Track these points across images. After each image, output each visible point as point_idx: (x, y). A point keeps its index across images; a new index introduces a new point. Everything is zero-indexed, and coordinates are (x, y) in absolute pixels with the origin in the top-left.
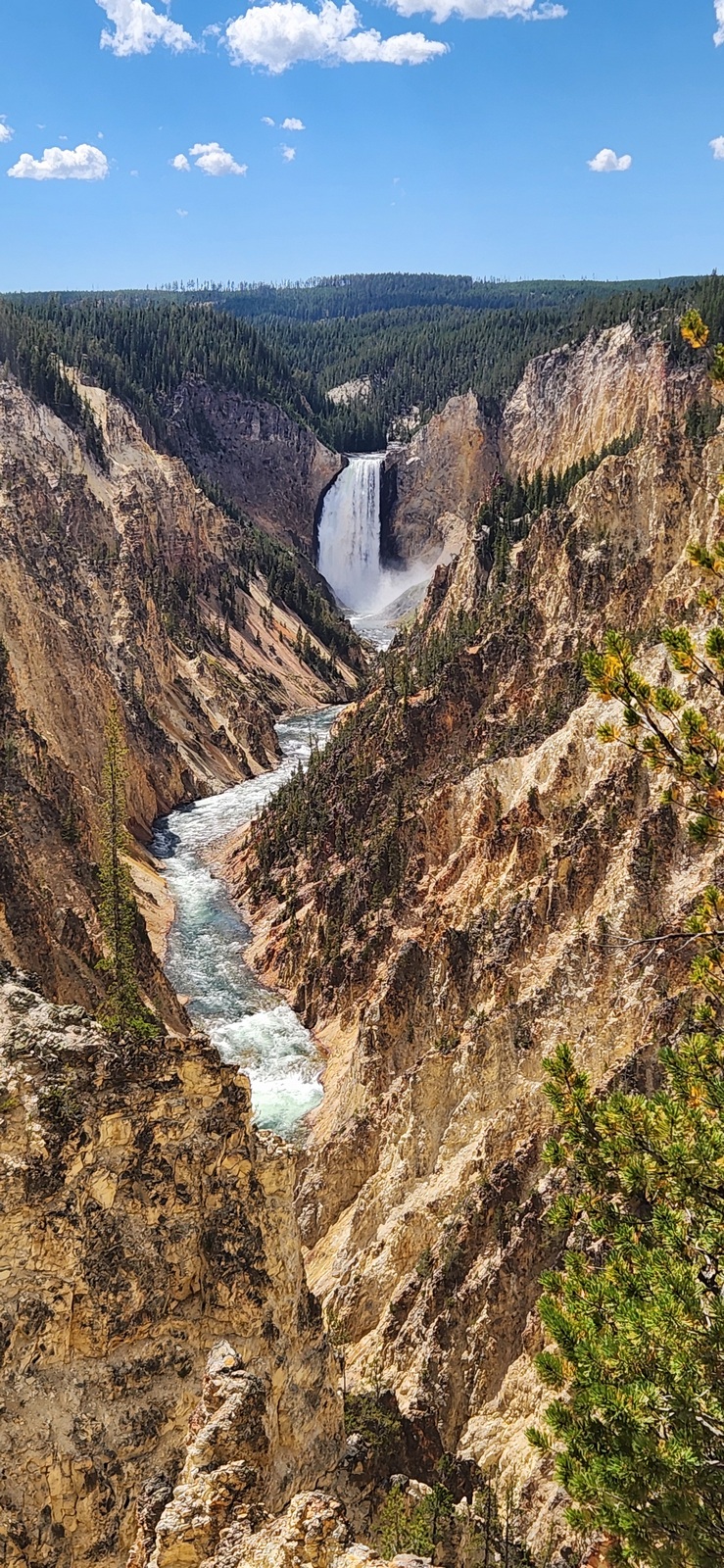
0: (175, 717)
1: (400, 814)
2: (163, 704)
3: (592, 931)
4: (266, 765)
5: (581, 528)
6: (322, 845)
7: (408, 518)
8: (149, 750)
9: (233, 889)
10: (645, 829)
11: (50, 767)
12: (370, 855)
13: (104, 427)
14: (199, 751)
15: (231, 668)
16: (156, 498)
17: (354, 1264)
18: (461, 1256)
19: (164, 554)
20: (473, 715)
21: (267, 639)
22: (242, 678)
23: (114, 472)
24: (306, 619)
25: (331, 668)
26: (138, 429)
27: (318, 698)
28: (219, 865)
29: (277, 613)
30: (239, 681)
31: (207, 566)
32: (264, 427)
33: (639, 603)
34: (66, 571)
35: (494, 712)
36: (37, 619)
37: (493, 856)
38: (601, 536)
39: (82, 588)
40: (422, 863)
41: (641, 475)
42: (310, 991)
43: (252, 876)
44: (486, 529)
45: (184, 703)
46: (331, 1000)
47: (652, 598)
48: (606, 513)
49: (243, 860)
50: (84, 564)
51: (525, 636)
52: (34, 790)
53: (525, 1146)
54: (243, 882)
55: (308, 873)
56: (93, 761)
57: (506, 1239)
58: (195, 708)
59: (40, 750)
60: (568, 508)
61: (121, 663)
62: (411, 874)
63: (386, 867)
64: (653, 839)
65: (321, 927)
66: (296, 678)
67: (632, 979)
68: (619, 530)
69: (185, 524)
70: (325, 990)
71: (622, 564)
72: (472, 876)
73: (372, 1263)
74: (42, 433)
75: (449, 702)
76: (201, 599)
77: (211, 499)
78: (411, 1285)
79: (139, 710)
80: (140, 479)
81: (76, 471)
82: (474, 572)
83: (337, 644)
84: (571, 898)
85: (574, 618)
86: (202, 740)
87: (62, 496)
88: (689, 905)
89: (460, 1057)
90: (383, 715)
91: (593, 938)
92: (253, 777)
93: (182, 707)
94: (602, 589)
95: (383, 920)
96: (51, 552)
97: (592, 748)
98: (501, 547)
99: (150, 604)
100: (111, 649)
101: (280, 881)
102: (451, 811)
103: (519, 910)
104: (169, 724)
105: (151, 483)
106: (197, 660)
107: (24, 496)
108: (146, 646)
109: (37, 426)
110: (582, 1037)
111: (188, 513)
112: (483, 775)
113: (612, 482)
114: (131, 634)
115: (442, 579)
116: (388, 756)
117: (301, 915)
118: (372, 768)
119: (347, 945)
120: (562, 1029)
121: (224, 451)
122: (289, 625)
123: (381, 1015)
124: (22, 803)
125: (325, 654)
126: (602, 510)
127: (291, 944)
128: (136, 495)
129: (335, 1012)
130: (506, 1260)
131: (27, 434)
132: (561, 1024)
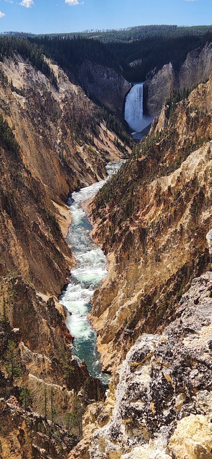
0: (75, 164)
1: (132, 193)
2: (72, 160)
3: (178, 228)
4: (103, 178)
5: (190, 106)
6: (113, 202)
7: (152, 102)
8: (67, 174)
9: (89, 215)
10: (195, 198)
11: (32, 180)
12: (123, 205)
13: (57, 77)
14: (83, 174)
15: (94, 149)
16: (72, 98)
17: (108, 322)
18: (134, 320)
19: (75, 115)
20: (157, 163)
21: (105, 140)
22: (97, 152)
23: (60, 91)
24: (117, 134)
25: (124, 148)
26: (67, 77)
27: (120, 157)
28: (85, 207)
29: (109, 132)
30: (96, 153)
31: (88, 118)
32: (108, 75)
33: (206, 129)
34: (43, 121)
35: (162, 163)
36: (33, 136)
37: (157, 206)
38: (196, 109)
39: (48, 126)
40: (138, 208)
41: (208, 90)
42: (106, 244)
43: (93, 211)
44: (168, 106)
45: (78, 160)
46: (112, 247)
47: (210, 128)
48: (198, 102)
49: (92, 206)
50: (49, 119)
51: (173, 140)
52: (26, 187)
53: (153, 290)
54: (91, 213)
55: (109, 210)
56: (50, 177)
57: (147, 316)
58: (82, 161)
59: (29, 175)
60: (188, 100)
61: (60, 148)
62: (135, 211)
63: (128, 209)
64: (197, 201)
65: (110, 226)
66: (114, 152)
67: (188, 242)
68: (202, 107)
69: (81, 105)
70: (110, 244)
71: (202, 117)
72: (152, 211)
73: (113, 321)
74: (39, 79)
75: (150, 160)
76: (86, 129)
77: (89, 98)
78: (121, 328)
79: (64, 162)
80: (68, 92)
81: (49, 90)
82: (164, 119)
83: (126, 141)
84: (175, 218)
85: (188, 134)
86: (83, 171)
87: (44, 98)
88: (205, 221)
89: (140, 265)
90: (132, 163)
91: (178, 230)
92: (98, 181)
93: (78, 161)
94: (196, 125)
95: (127, 224)
96: (39, 115)
97: (187, 174)
98: (172, 112)
99: (68, 131)
100: (57, 144)
101: (101, 212)
102: (147, 192)
103: (160, 222)
104: (74, 167)
105: (71, 94)
106: (83, 147)
107: (31, 99)
108: (67, 143)
109: (37, 77)
110: (173, 259)
111: (82, 103)
112: (156, 182)
113: (200, 92)
114: (62, 140)
115: (156, 121)
116: (132, 176)
117: (105, 223)
118: (127, 179)
119: (117, 231)
120: (169, 256)
121: (96, 83)
122: (112, 136)
123: (120, 252)
124: (23, 191)
125: (122, 144)
126: (197, 101)
127: (102, 231)
128: (66, 97)
129: (113, 250)
130: (146, 321)
131: (34, 80)
132: (169, 255)
